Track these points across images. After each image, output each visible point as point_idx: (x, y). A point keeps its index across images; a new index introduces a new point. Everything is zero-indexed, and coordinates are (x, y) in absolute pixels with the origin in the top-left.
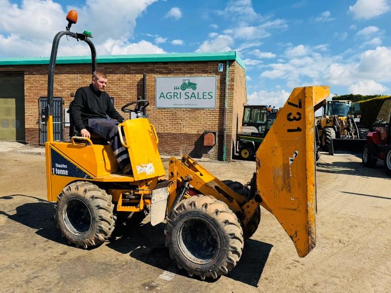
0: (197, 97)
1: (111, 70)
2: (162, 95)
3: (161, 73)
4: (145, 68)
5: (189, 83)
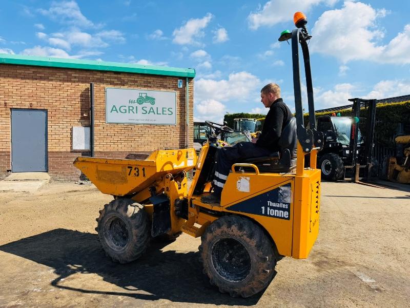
0: (156, 113)
1: (43, 75)
2: (114, 109)
3: (112, 83)
4: (91, 76)
5: (147, 97)
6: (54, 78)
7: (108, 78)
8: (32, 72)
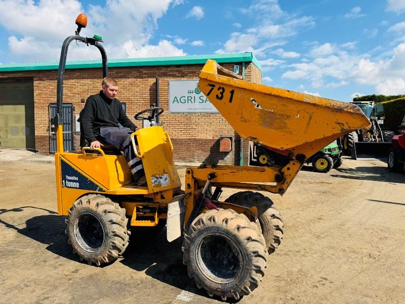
1: (123, 74)
2: (176, 100)
3: (174, 76)
4: (157, 71)
6: (130, 76)
7: (171, 71)
8: (115, 73)
